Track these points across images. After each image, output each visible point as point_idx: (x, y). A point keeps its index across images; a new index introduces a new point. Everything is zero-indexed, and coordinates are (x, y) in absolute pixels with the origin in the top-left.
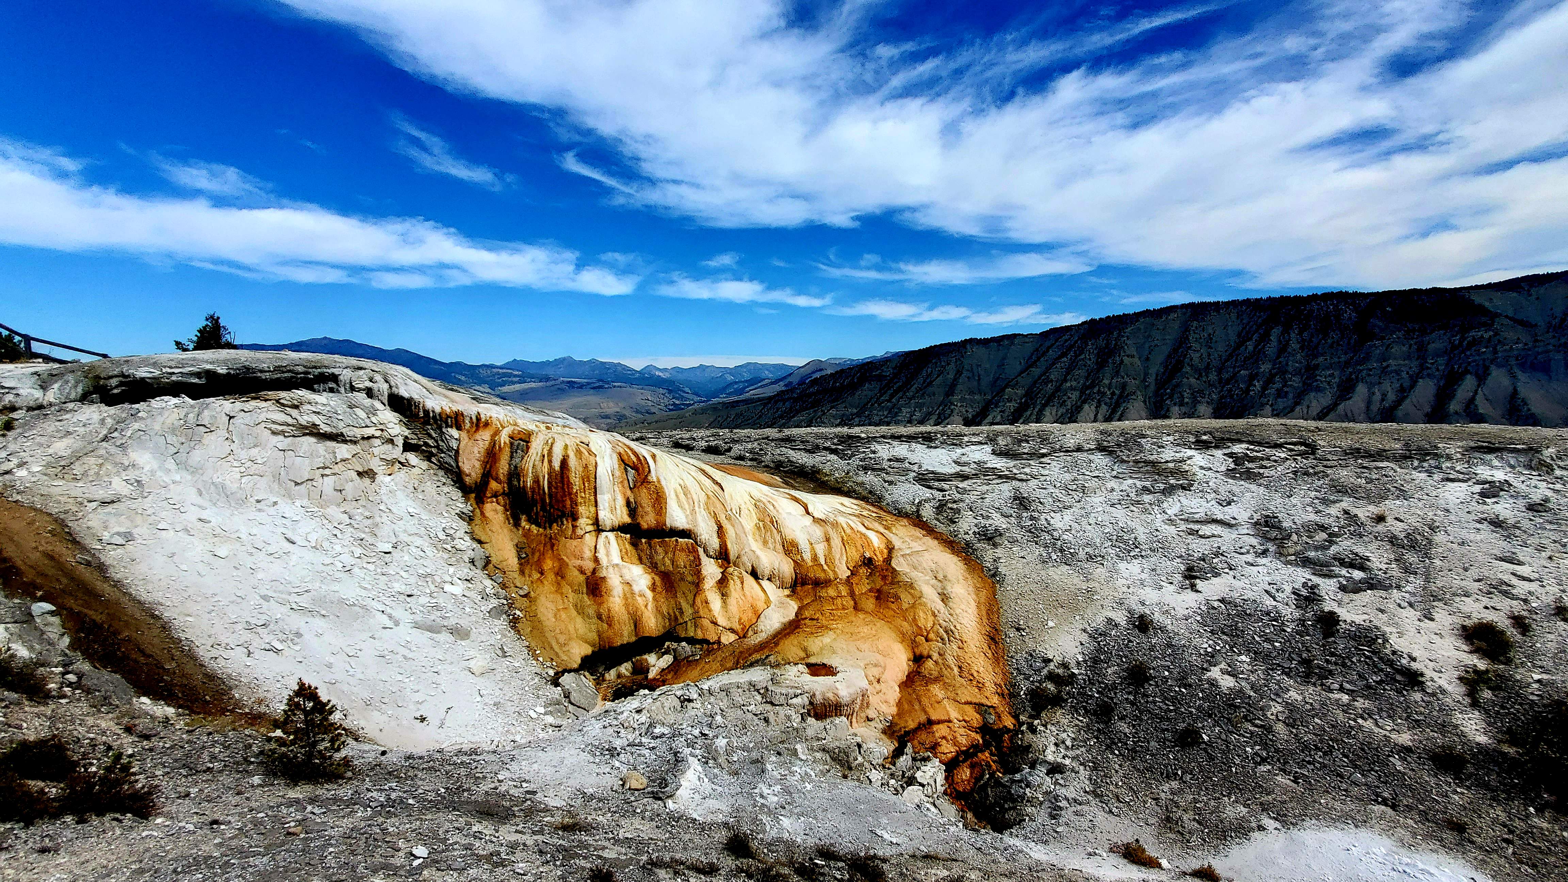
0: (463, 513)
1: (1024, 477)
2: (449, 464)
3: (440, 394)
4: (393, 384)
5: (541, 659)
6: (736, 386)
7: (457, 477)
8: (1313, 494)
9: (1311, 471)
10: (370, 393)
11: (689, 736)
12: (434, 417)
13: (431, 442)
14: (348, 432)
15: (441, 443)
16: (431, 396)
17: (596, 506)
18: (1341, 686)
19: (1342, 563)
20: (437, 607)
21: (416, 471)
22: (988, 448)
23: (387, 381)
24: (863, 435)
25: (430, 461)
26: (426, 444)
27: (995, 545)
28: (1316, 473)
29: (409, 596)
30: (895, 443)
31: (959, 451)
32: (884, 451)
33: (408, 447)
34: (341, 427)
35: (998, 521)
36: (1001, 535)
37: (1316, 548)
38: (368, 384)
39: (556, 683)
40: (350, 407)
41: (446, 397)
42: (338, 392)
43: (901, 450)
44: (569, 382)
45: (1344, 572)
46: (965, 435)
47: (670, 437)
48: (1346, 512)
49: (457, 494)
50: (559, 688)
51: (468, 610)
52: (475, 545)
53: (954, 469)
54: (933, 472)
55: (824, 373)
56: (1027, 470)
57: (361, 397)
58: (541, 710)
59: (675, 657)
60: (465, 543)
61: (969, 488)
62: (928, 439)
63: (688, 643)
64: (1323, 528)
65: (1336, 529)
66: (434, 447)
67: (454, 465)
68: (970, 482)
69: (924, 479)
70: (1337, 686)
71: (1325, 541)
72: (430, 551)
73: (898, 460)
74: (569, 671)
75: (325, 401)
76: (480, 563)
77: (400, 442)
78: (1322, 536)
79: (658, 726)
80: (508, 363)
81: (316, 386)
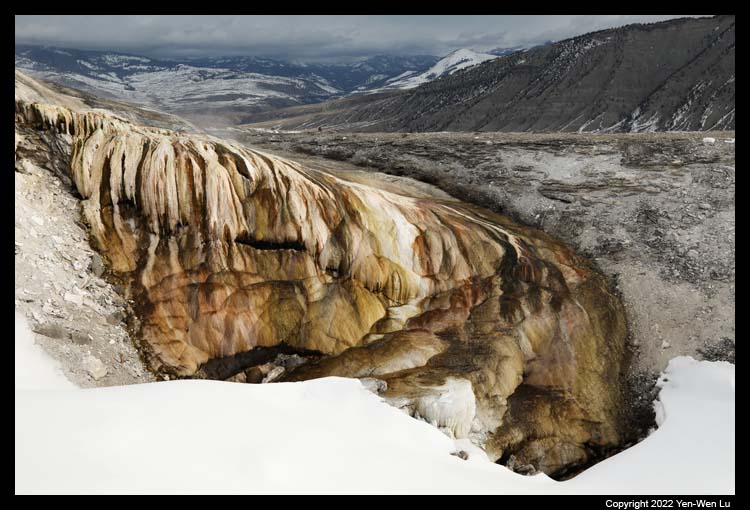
1: (653, 189)
3: (52, 97)
7: (72, 184)
12: (47, 123)
15: (54, 148)
22: (618, 158)
24: (489, 142)
25: (44, 167)
26: (39, 150)
27: (616, 260)
30: (521, 151)
31: (587, 160)
32: (510, 159)
35: (621, 234)
36: (622, 249)
43: (526, 158)
46: (595, 144)
52: (94, 253)
53: (581, 180)
54: (557, 183)
56: (657, 181)
59: (286, 369)
61: (593, 200)
62: (556, 147)
63: (299, 354)
66: (49, 153)
68: (595, 193)
69: (549, 190)
73: (523, 169)
76: (99, 271)
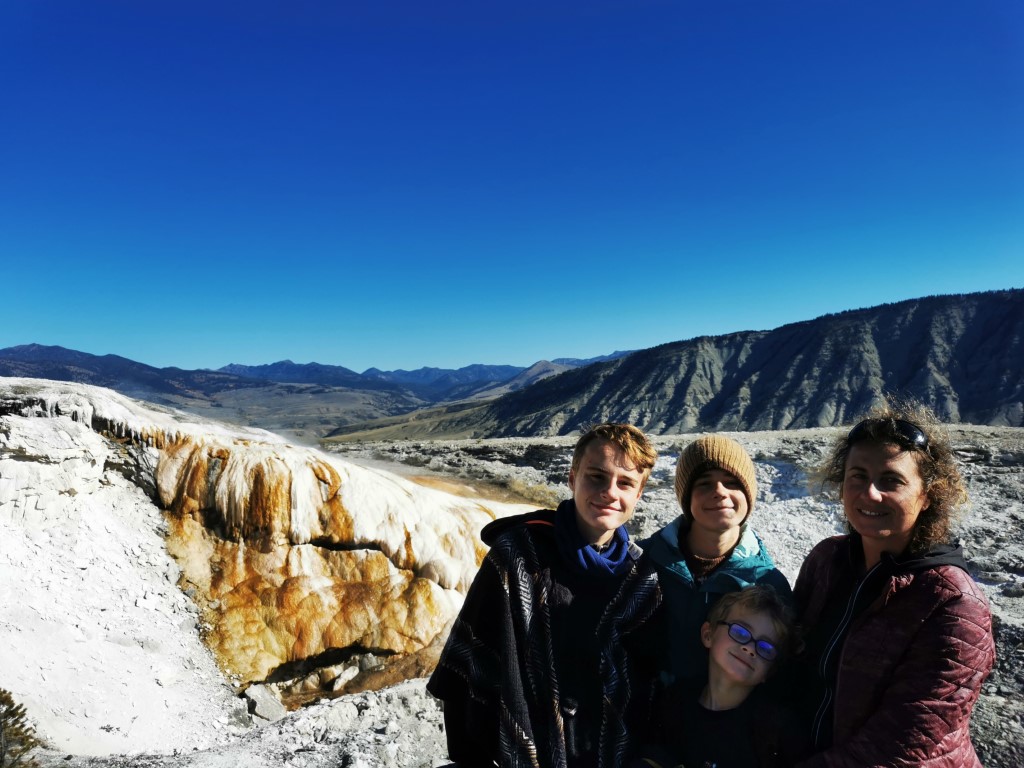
0: (159, 529)
2: (148, 483)
3: (142, 414)
4: (97, 406)
5: (228, 671)
6: (461, 389)
7: (155, 495)
8: (984, 499)
9: (984, 477)
10: (75, 417)
11: (363, 742)
12: (136, 438)
13: (131, 461)
14: (52, 454)
15: (141, 461)
16: (133, 417)
17: (290, 520)
18: (999, 688)
19: (1006, 568)
20: (130, 622)
21: (115, 489)
23: (91, 404)
25: (130, 479)
26: (127, 463)
28: (988, 480)
29: (102, 610)
33: (108, 465)
34: (46, 451)
37: (983, 553)
38: (74, 408)
39: (242, 695)
40: (55, 430)
41: (148, 417)
42: (46, 416)
44: (287, 387)
45: (1007, 576)
47: (373, 448)
48: (1014, 517)
49: (154, 511)
50: (245, 700)
51: (159, 624)
52: (171, 560)
55: (551, 374)
57: (66, 420)
58: (226, 721)
59: (361, 669)
60: (162, 559)
63: (374, 654)
64: (989, 533)
65: (1003, 534)
66: (134, 465)
67: (152, 482)
70: (994, 689)
71: (993, 546)
72: (125, 566)
74: (256, 683)
75: (32, 426)
76: (174, 578)
77: (101, 462)
78: (989, 542)
79: (333, 732)
80: (224, 368)
81: (24, 411)
